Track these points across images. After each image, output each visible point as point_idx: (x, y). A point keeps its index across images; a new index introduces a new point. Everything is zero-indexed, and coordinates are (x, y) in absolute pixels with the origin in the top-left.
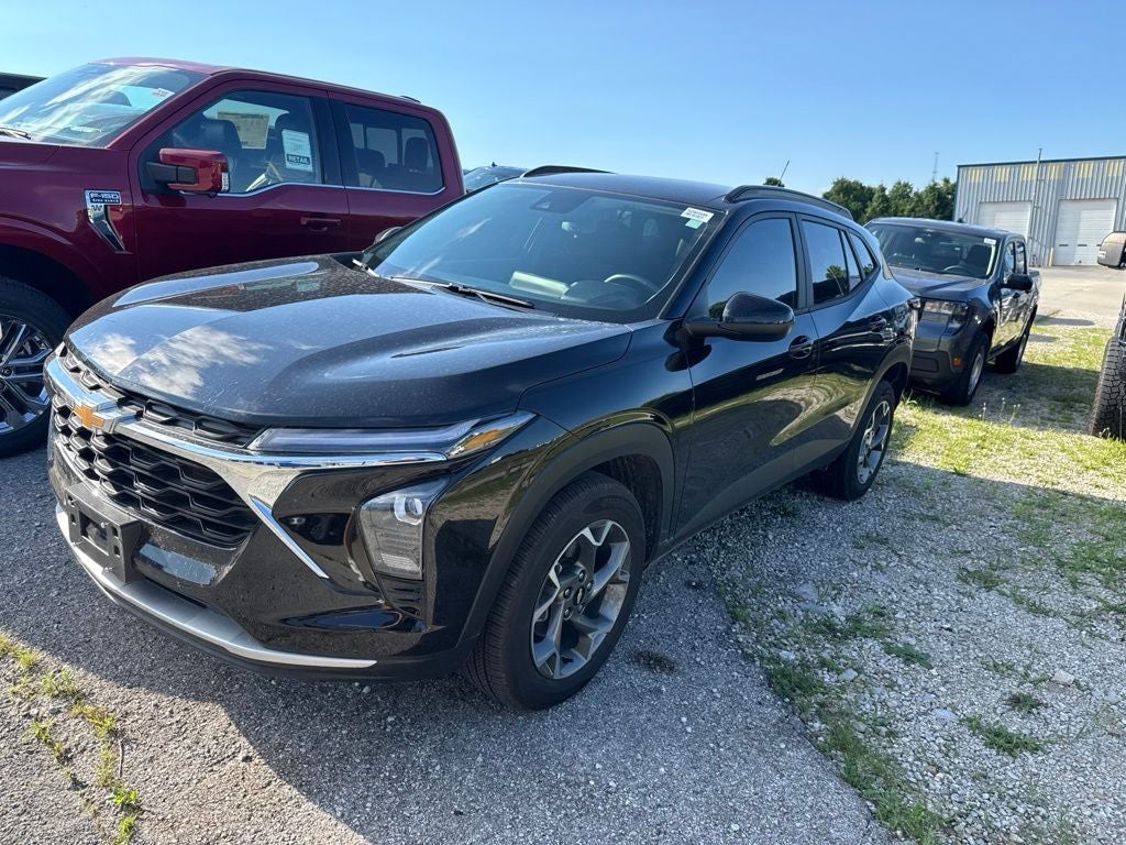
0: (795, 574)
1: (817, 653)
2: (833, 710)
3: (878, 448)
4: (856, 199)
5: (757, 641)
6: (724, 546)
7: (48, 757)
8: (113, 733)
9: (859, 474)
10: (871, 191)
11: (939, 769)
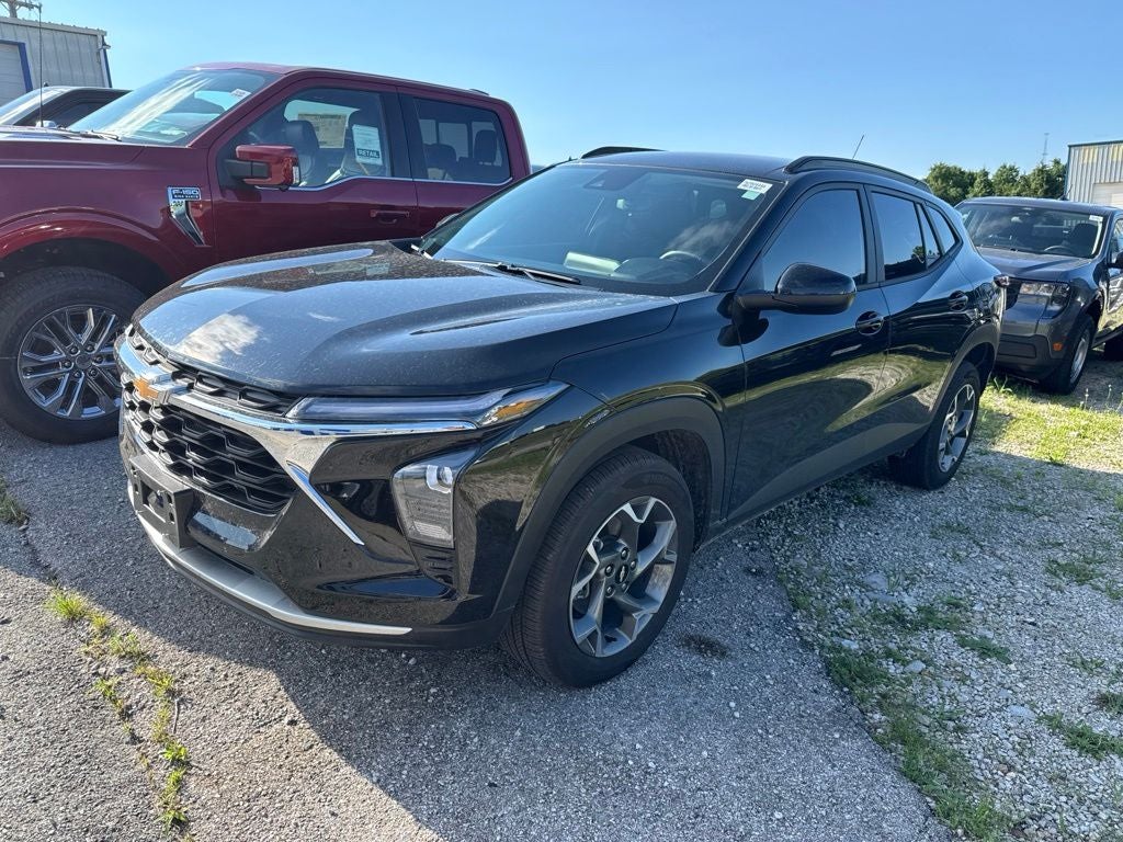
0: (865, 564)
1: (883, 644)
2: (896, 701)
3: (962, 434)
4: (956, 185)
5: (819, 630)
6: (790, 534)
7: (111, 711)
8: (171, 693)
9: (940, 461)
10: (972, 177)
11: (1011, 768)
